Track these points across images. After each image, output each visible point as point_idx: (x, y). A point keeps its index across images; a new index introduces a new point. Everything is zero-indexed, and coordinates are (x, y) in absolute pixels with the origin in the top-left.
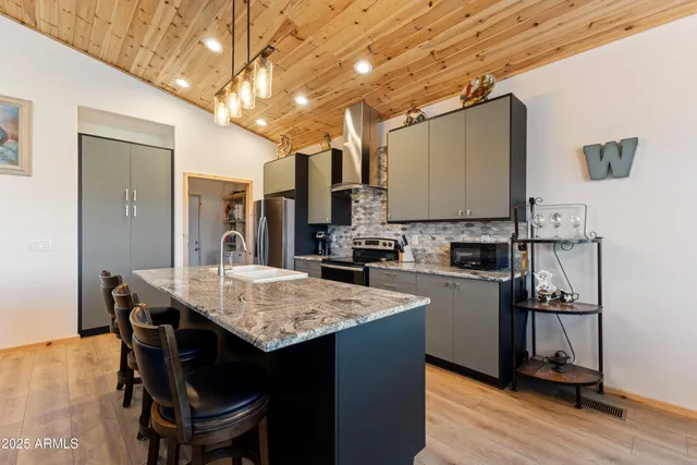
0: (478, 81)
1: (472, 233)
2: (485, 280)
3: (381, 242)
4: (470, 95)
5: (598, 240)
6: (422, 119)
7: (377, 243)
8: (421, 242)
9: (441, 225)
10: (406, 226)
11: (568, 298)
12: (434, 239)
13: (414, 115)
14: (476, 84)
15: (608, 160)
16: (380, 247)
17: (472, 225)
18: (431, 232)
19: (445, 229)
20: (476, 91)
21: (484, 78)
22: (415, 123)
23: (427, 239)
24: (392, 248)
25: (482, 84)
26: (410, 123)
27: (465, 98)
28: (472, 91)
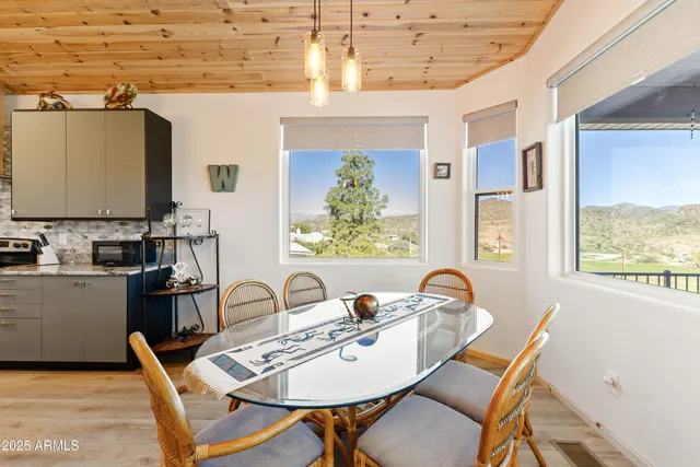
0: (123, 87)
1: (126, 232)
2: (113, 275)
3: (11, 243)
4: (114, 99)
5: (216, 236)
6: (61, 107)
7: (6, 245)
8: (70, 241)
9: (93, 224)
10: (50, 224)
11: (193, 282)
12: (86, 237)
13: (50, 101)
14: (121, 90)
15: (223, 178)
16: (10, 248)
17: (127, 224)
18: (83, 231)
19: (98, 227)
20: (120, 96)
21: (128, 86)
22: (51, 110)
23: (77, 238)
24: (28, 250)
25: (126, 91)
26: (44, 108)
27: (108, 99)
28: (117, 94)
